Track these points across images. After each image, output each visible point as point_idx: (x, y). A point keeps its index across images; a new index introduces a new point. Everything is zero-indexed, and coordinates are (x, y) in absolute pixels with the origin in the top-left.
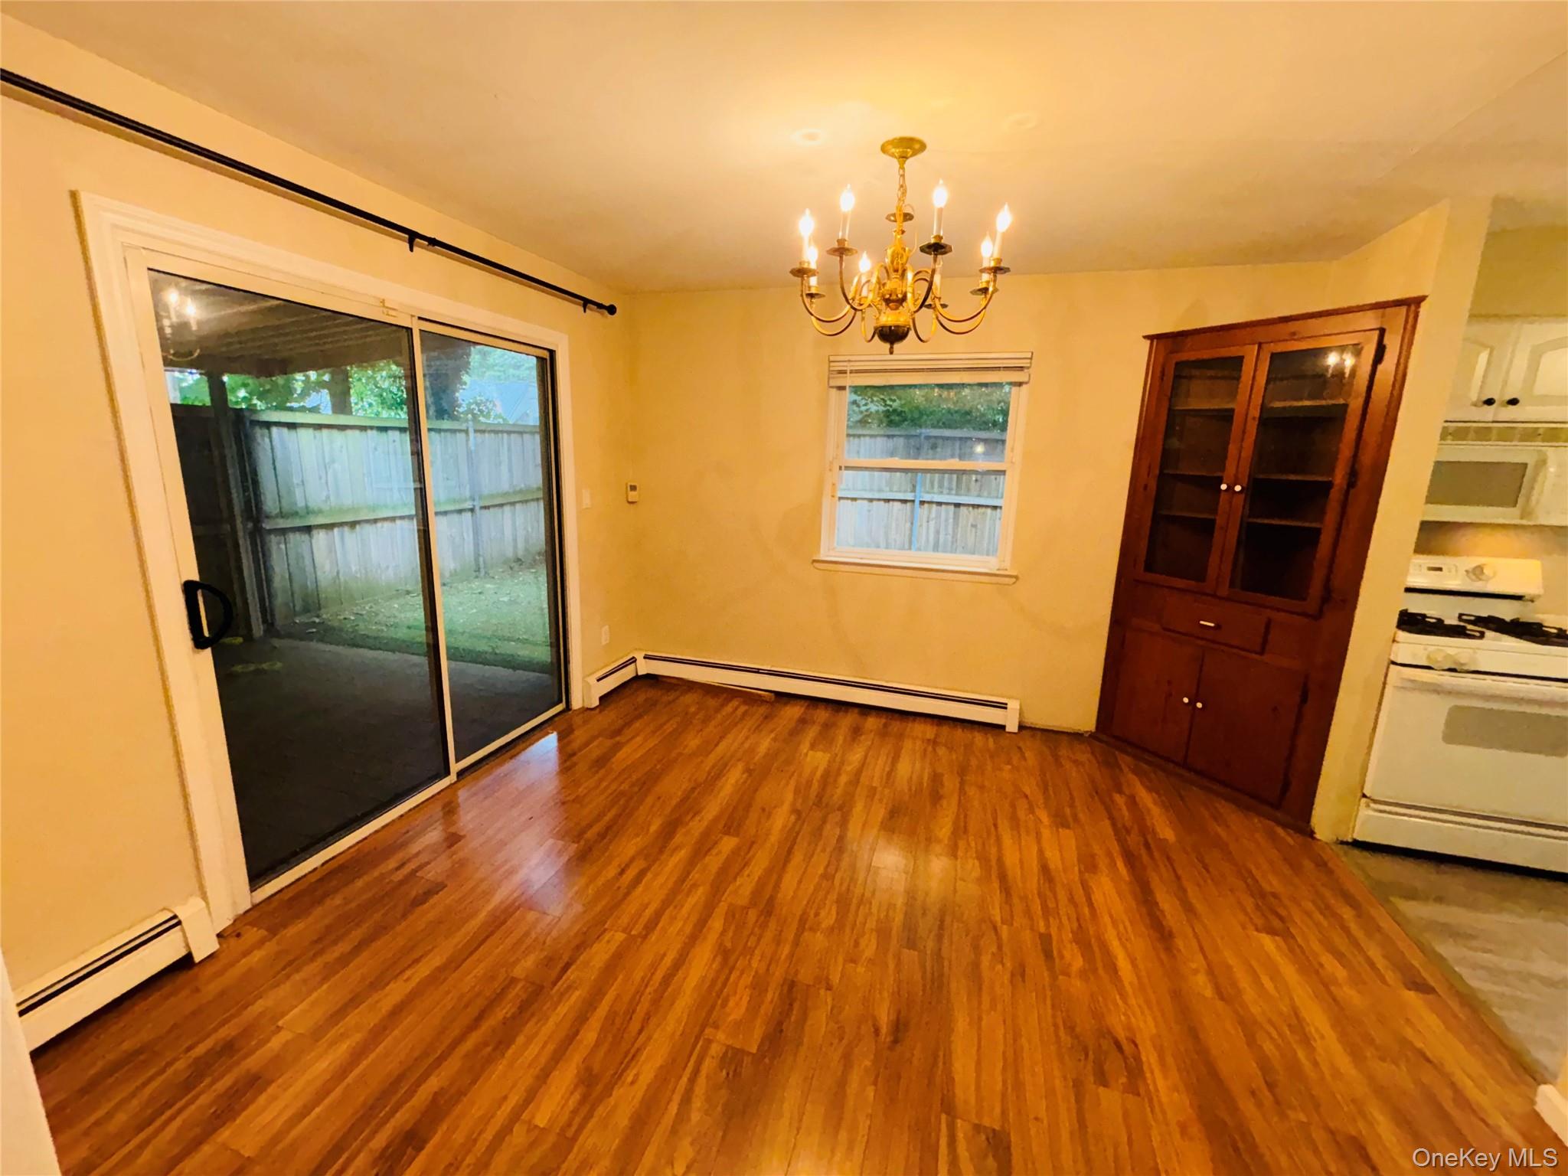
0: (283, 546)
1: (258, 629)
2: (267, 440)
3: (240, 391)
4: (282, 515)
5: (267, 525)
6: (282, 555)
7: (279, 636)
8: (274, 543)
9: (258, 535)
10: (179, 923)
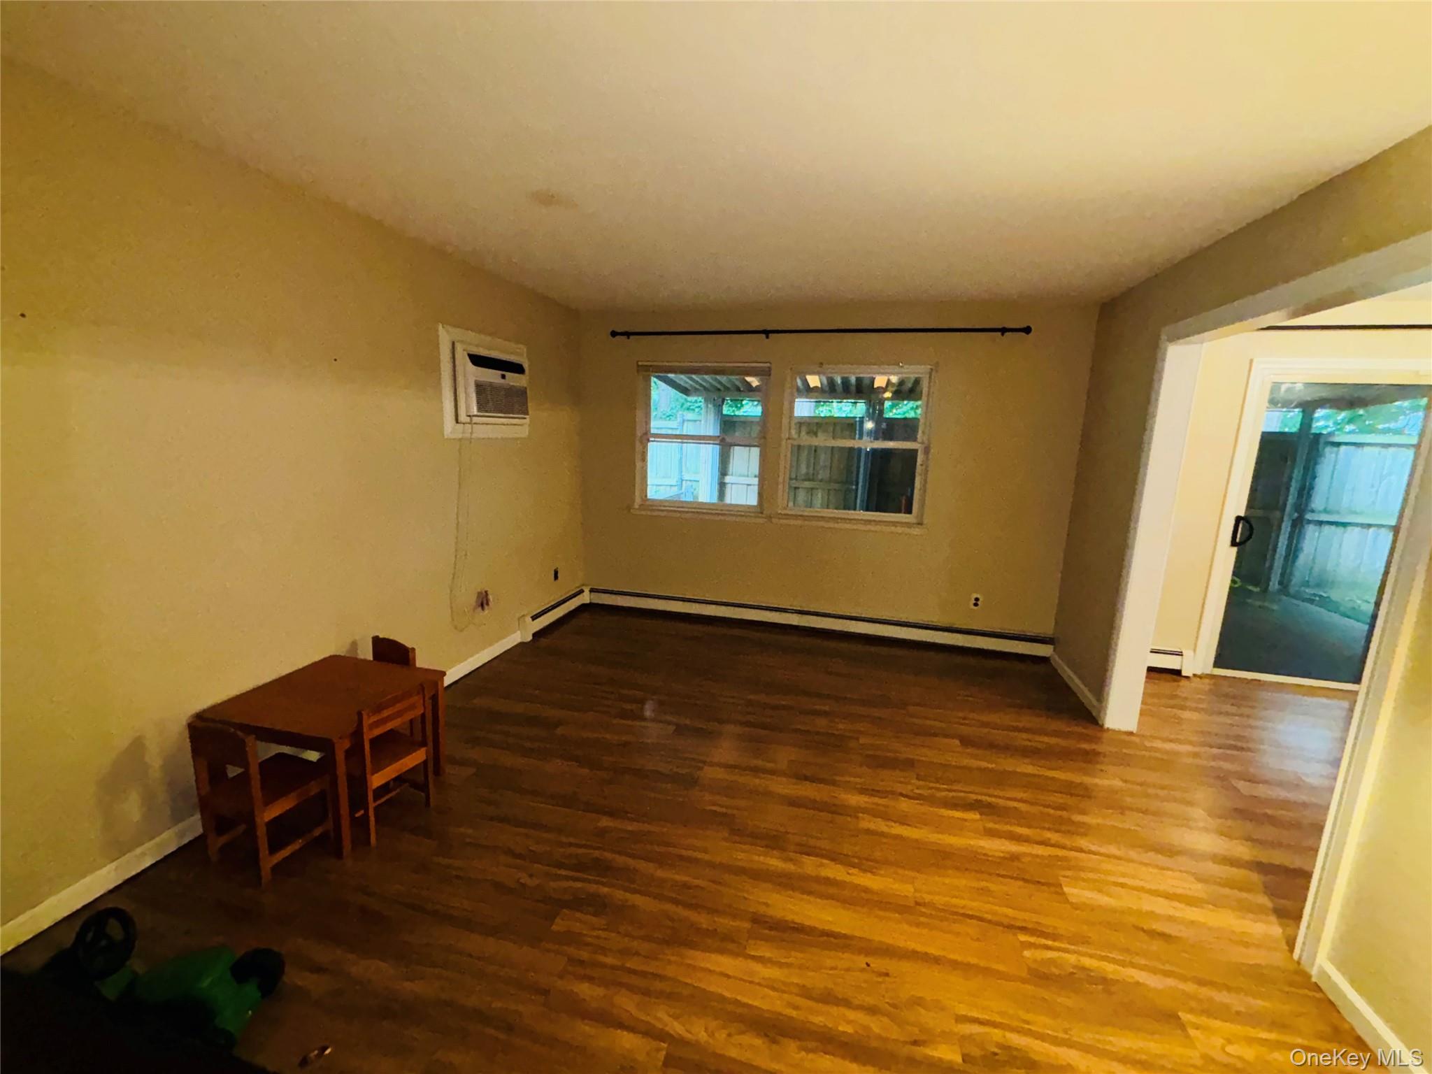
0: (1317, 534)
1: (1274, 585)
2: (1333, 455)
3: (1324, 421)
4: (1326, 511)
5: (1309, 516)
6: (1312, 539)
7: (1288, 595)
8: (1311, 532)
9: (1299, 524)
10: (1182, 655)
